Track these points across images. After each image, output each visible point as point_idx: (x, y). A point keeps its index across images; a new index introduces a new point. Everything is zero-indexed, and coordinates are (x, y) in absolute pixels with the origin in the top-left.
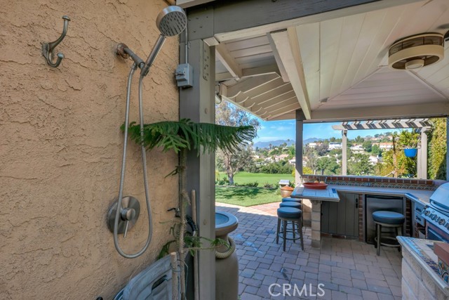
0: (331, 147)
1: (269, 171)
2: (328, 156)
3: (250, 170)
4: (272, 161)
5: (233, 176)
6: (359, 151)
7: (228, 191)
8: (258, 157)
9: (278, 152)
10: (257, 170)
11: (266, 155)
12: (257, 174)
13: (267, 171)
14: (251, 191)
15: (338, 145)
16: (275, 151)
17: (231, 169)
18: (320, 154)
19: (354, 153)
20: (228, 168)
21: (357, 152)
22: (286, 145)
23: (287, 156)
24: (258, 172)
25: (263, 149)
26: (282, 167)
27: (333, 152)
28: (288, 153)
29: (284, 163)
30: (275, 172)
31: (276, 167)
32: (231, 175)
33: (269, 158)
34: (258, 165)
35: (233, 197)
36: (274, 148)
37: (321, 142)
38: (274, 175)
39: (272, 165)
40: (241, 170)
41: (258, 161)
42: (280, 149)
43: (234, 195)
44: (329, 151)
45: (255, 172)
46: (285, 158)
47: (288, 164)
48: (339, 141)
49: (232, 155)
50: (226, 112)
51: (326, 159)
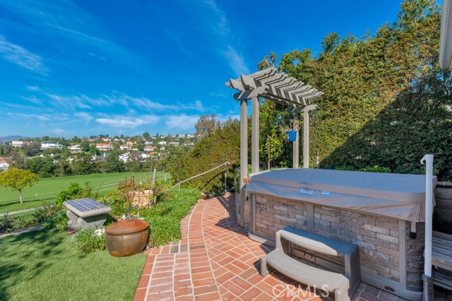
0: (45, 146)
2: (42, 156)
6: (77, 150)
15: (54, 145)
19: (72, 152)
21: (75, 152)
27: (47, 152)
37: (30, 140)
44: (42, 151)
48: (55, 141)
51: (39, 160)
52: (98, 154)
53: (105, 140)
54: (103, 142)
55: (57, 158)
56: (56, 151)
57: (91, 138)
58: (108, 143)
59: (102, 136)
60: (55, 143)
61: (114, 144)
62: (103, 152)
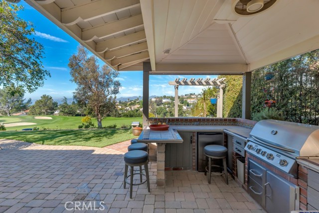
0: (164, 101)
1: (128, 116)
2: (162, 106)
3: (115, 116)
4: (130, 109)
5: (101, 120)
7: (88, 133)
8: (120, 107)
10: (119, 116)
11: (126, 106)
12: (120, 118)
13: (126, 116)
14: (109, 132)
16: (132, 103)
17: (100, 115)
18: (158, 105)
20: (98, 115)
22: (138, 99)
23: (139, 106)
24: (121, 117)
25: (124, 101)
26: (136, 113)
27: (165, 104)
28: (139, 104)
29: (137, 111)
30: (131, 116)
31: (132, 113)
32: (100, 120)
33: (128, 108)
34: (120, 112)
35: (92, 139)
36: (131, 101)
37: (158, 98)
38: (131, 118)
39: (129, 112)
40: (109, 116)
41: (121, 109)
42: (135, 102)
43: (93, 137)
44: (163, 103)
46: (138, 108)
47: (140, 111)
48: (168, 98)
49: (100, 106)
50: (95, 75)
51: (161, 108)
52: (188, 105)
53: (192, 96)
54: (191, 98)
55: (168, 107)
56: (168, 103)
57: (186, 95)
58: (194, 98)
59: (191, 94)
60: (168, 99)
61: (197, 99)
62: (191, 104)
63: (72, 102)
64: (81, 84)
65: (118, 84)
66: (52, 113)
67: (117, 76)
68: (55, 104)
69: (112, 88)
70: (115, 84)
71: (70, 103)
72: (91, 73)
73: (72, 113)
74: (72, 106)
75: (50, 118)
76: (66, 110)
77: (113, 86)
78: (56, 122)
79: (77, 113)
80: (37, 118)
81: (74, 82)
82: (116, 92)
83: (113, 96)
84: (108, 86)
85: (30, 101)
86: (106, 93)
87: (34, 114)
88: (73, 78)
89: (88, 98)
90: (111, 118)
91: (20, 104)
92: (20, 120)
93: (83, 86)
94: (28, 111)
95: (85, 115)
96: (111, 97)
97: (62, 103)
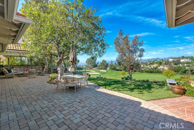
0: (182, 61)
1: (148, 72)
2: (180, 65)
3: (139, 71)
4: (150, 68)
5: (131, 74)
8: (142, 66)
9: (152, 63)
10: (142, 72)
11: (147, 65)
12: (143, 73)
13: (147, 72)
16: (151, 63)
17: (131, 71)
18: (175, 64)
20: (129, 71)
22: (157, 60)
23: (157, 65)
24: (143, 72)
25: (145, 62)
26: (155, 70)
27: (183, 63)
28: (158, 64)
29: (156, 68)
30: (151, 72)
31: (152, 70)
33: (148, 66)
34: (143, 69)
36: (150, 62)
37: (177, 58)
38: (151, 73)
39: (150, 69)
40: (135, 71)
42: (154, 62)
44: (181, 63)
45: (141, 72)
46: (156, 66)
47: (158, 69)
48: (187, 58)
49: (131, 65)
50: (128, 46)
51: (180, 67)
63: (114, 63)
64: (120, 52)
65: (143, 50)
66: (106, 69)
67: (141, 45)
68: (107, 64)
69: (138, 53)
70: (140, 51)
71: (114, 64)
72: (126, 46)
73: (114, 69)
74: (115, 65)
75: (106, 71)
76: (112, 68)
77: (139, 52)
78: (108, 73)
79: (117, 69)
80: (101, 71)
81: (116, 52)
82: (141, 56)
83: (139, 58)
84: (136, 52)
85: (98, 63)
86: (135, 57)
87: (99, 69)
88: (116, 50)
89: (124, 60)
90: (136, 73)
91: (95, 64)
92: (95, 71)
93: (121, 54)
94: (97, 67)
95: (121, 71)
96: (138, 59)
97: (110, 64)
